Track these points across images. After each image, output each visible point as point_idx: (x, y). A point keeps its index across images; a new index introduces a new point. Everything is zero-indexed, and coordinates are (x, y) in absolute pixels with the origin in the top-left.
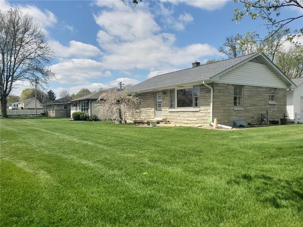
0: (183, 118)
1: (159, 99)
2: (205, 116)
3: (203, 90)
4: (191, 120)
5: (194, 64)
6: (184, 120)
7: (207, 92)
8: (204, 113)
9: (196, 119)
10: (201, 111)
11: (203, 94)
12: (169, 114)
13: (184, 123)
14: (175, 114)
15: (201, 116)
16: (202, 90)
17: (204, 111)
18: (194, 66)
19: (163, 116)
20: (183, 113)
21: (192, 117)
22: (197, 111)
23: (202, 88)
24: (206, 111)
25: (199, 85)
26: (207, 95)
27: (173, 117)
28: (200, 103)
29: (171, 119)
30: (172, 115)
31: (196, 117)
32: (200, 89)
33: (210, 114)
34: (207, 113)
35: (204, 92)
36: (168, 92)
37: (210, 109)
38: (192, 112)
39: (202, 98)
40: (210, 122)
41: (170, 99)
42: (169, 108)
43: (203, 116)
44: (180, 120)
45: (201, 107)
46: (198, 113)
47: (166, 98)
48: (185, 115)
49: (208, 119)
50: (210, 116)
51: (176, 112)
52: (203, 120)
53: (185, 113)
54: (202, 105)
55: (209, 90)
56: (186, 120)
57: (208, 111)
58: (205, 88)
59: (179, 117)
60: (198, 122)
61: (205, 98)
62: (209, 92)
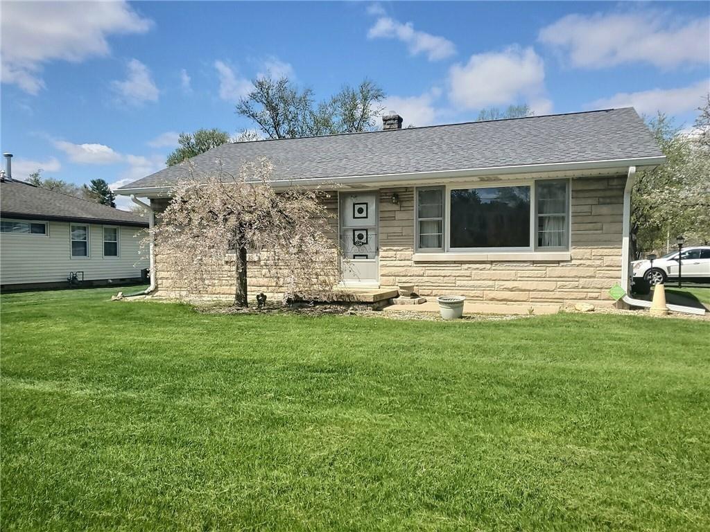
0: (491, 283)
1: (354, 217)
2: (590, 277)
3: (587, 195)
4: (529, 291)
5: (389, 122)
6: (491, 288)
7: (601, 200)
8: (589, 266)
9: (551, 286)
10: (573, 262)
11: (586, 209)
12: (418, 270)
13: (492, 299)
14: (447, 270)
15: (575, 277)
16: (581, 195)
17: (588, 262)
18: (388, 127)
19: (382, 275)
20: (488, 266)
21: (533, 279)
22: (558, 262)
23: (580, 187)
24: (598, 262)
25: (568, 179)
26: (605, 210)
27: (440, 279)
28: (572, 234)
29: (425, 287)
30: (434, 273)
31: (548, 279)
32: (572, 191)
33: (621, 270)
34: (600, 266)
35: (590, 201)
36: (411, 196)
37: (621, 256)
38: (534, 262)
39: (579, 219)
40: (620, 296)
41: (421, 219)
42: (416, 250)
43: (583, 277)
44: (473, 288)
45: (574, 248)
46: (563, 266)
47: (399, 215)
48: (500, 273)
49: (605, 285)
50: (619, 276)
51: (455, 262)
52: (582, 288)
53: (498, 268)
54: (578, 243)
55: (610, 197)
56: (505, 288)
57: (607, 261)
58: (592, 188)
59: (467, 278)
60: (558, 295)
61: (595, 219)
62: (611, 203)
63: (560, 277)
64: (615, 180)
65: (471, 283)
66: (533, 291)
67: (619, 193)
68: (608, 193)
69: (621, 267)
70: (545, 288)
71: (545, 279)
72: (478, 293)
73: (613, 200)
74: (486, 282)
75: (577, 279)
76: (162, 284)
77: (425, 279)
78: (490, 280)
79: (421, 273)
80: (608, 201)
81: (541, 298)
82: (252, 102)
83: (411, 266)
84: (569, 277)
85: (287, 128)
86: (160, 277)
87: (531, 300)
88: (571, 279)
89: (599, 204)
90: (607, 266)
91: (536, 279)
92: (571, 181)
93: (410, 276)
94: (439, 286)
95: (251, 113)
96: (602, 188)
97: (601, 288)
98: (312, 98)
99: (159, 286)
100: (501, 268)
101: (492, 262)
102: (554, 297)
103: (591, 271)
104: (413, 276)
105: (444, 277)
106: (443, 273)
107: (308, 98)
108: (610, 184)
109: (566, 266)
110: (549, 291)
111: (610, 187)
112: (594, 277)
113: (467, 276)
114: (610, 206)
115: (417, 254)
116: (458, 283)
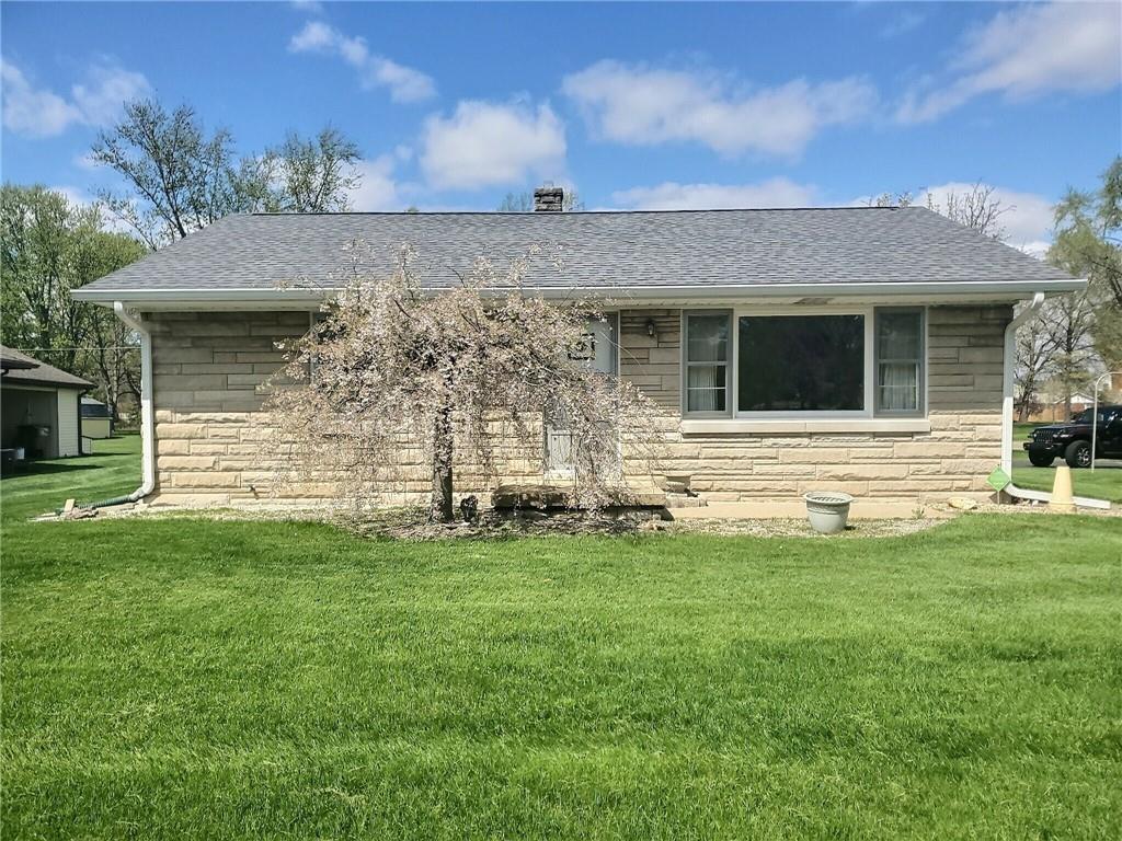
0: (809, 468)
2: (957, 457)
4: (869, 479)
5: (546, 199)
6: (808, 477)
7: (972, 340)
8: (956, 440)
9: (901, 471)
10: (934, 434)
11: (952, 353)
12: (689, 448)
14: (738, 448)
15: (937, 457)
16: (944, 332)
17: (955, 435)
18: (545, 207)
20: (805, 441)
21: (874, 461)
22: (912, 434)
23: (942, 320)
24: (969, 434)
25: (923, 307)
26: (978, 355)
27: (726, 463)
28: (929, 392)
29: (700, 477)
30: (716, 452)
31: (898, 461)
32: (930, 325)
33: (1000, 446)
34: (971, 441)
35: (957, 342)
36: (675, 324)
37: (1000, 424)
38: (875, 435)
39: (941, 369)
40: (1002, 485)
41: (691, 363)
42: (684, 414)
43: (948, 458)
44: (781, 478)
45: (934, 414)
46: (918, 441)
47: (655, 356)
48: (824, 452)
49: (978, 469)
50: (998, 455)
51: (751, 435)
52: (947, 473)
53: (820, 444)
54: (940, 405)
55: (984, 337)
56: (832, 476)
57: (981, 432)
58: (961, 321)
59: (771, 461)
60: (911, 485)
61: (964, 369)
62: (987, 346)
63: (914, 457)
64: (992, 311)
65: (778, 468)
66: (875, 479)
67: (999, 331)
68: (983, 331)
69: (1000, 441)
70: (893, 475)
71: (892, 461)
72: (790, 485)
73: (991, 342)
74: (801, 467)
75: (938, 460)
76: (169, 480)
77: (702, 463)
78: (809, 463)
79: (695, 453)
80: (983, 342)
81: (886, 491)
82: (122, 143)
83: (676, 442)
84: (926, 458)
85: (188, 194)
86: (164, 467)
87: (871, 494)
88: (930, 461)
89: (971, 346)
90: (981, 440)
91: (879, 461)
92: (927, 311)
93: (676, 458)
94: (725, 474)
95: (121, 162)
96: (972, 322)
97: (973, 474)
98: (231, 147)
99: (162, 485)
100: (826, 445)
101: (810, 435)
102: (905, 488)
103: (958, 448)
104: (680, 458)
105: (733, 459)
106: (731, 452)
107: (223, 146)
108: (985, 316)
109: (922, 441)
110: (897, 479)
111: (984, 322)
112: (962, 457)
113: (771, 458)
114: (985, 350)
115: (685, 422)
116: (757, 469)
